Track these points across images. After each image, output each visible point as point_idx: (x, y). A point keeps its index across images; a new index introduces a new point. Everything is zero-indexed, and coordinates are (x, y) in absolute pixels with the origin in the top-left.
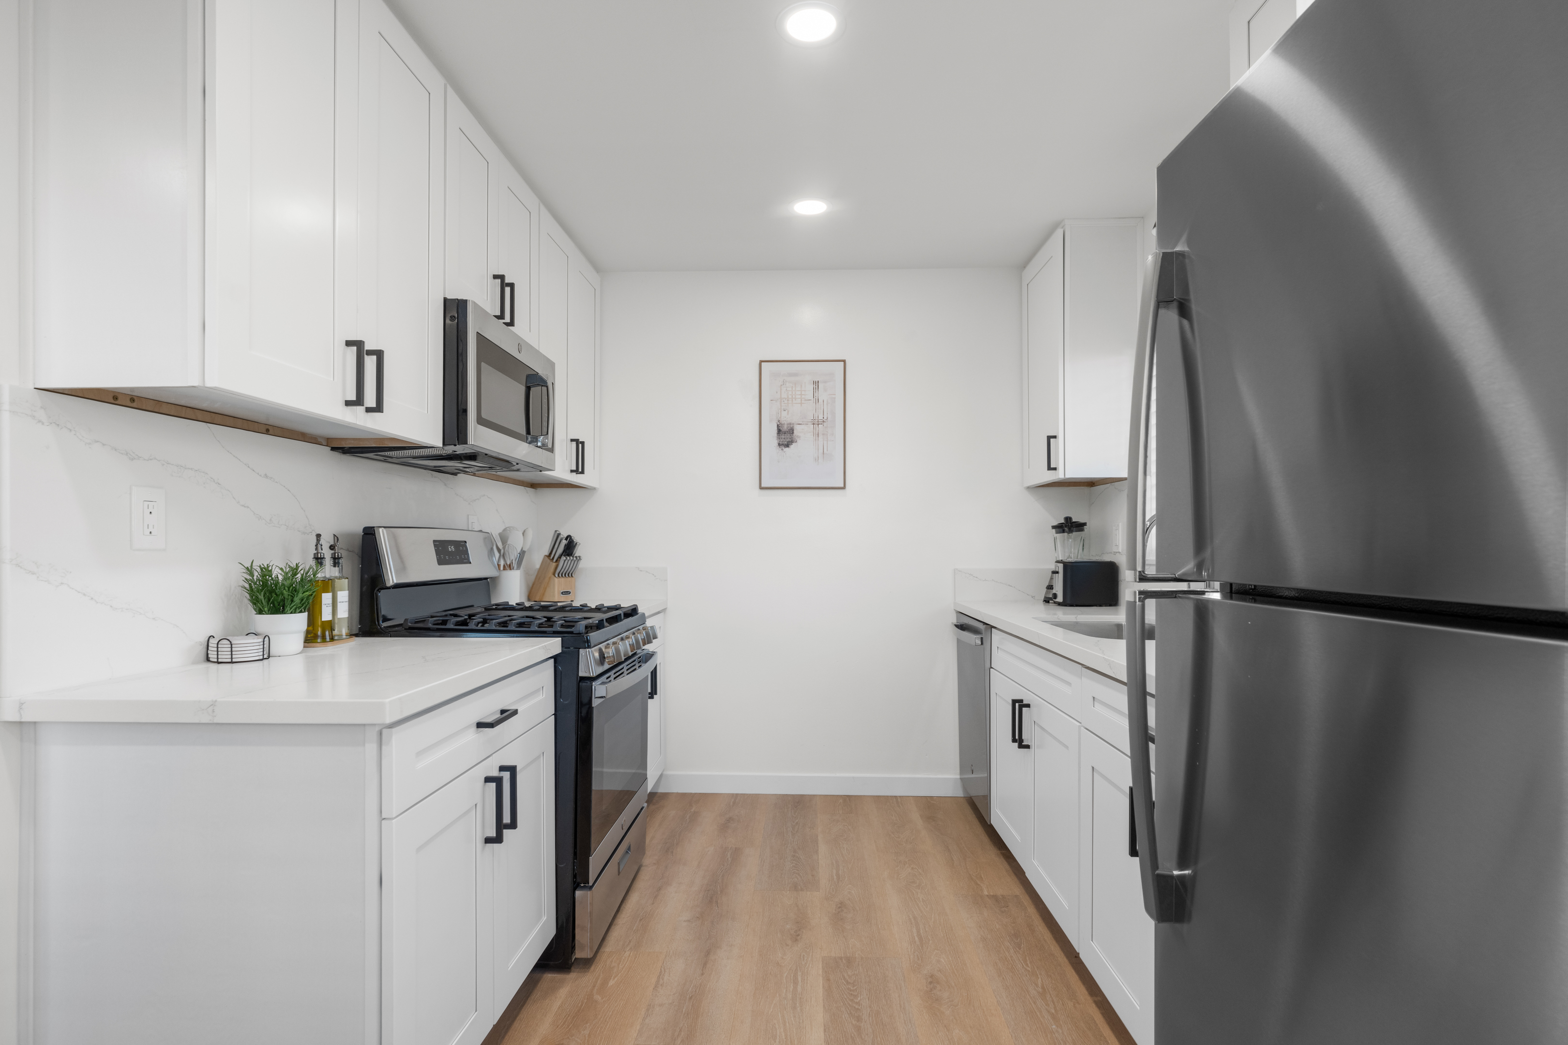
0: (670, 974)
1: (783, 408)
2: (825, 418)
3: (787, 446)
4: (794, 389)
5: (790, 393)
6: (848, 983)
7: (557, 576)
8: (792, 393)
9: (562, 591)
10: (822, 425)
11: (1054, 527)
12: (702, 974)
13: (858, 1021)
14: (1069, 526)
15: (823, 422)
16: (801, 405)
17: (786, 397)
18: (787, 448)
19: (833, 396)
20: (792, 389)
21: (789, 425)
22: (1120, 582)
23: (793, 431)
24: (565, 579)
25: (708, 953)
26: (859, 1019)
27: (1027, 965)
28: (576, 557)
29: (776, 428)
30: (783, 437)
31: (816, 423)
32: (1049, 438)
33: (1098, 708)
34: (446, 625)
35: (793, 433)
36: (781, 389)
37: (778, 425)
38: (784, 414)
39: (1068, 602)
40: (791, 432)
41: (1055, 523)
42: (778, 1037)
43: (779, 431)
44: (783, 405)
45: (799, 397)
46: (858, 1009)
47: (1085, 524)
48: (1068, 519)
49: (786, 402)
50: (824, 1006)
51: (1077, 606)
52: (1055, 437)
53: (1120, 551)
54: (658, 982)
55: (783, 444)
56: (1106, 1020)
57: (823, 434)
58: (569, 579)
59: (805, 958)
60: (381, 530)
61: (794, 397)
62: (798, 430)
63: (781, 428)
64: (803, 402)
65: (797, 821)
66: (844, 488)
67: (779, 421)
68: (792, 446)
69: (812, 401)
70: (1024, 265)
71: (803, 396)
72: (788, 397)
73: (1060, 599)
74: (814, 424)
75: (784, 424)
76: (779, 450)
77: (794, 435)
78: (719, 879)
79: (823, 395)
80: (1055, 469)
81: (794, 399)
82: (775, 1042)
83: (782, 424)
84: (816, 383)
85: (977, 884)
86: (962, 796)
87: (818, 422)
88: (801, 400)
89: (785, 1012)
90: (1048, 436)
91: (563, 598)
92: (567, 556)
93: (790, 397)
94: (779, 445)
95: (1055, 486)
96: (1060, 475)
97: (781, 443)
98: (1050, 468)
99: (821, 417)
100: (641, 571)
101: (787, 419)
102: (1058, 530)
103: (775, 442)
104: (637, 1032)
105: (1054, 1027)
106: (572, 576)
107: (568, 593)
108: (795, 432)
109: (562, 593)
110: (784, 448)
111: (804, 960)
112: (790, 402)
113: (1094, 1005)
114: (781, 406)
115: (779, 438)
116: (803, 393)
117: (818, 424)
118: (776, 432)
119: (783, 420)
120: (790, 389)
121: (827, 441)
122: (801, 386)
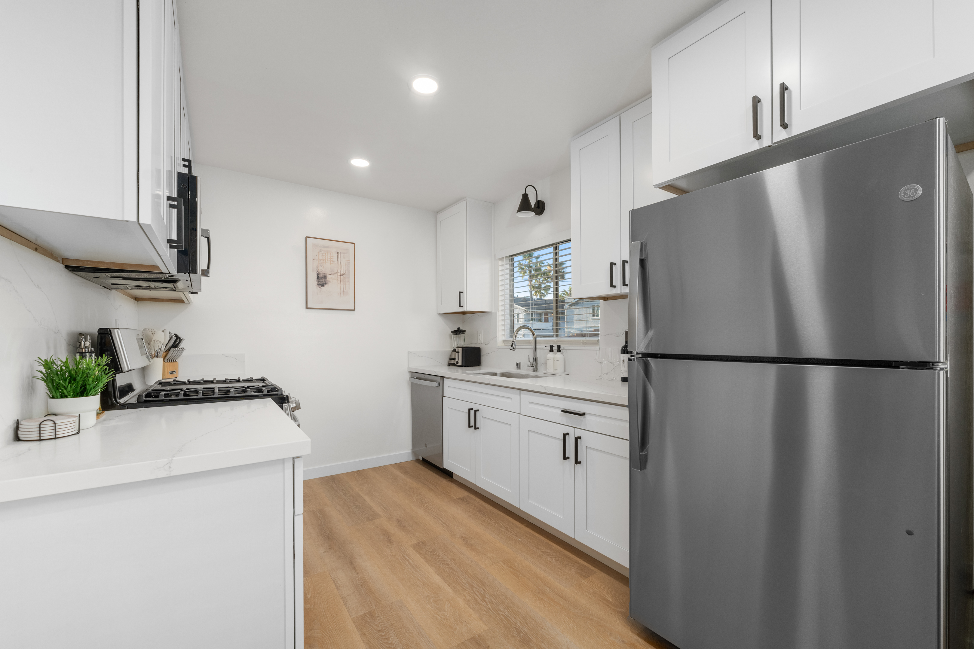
0: (339, 580)
1: (320, 264)
2: (344, 272)
3: (323, 285)
4: (326, 255)
5: (324, 257)
6: (431, 552)
7: (166, 361)
8: (326, 257)
9: (170, 372)
10: (342, 276)
11: (452, 332)
12: (358, 573)
13: (448, 565)
14: (458, 332)
15: (343, 274)
16: (331, 264)
17: (322, 259)
18: (323, 287)
19: (349, 261)
20: (325, 254)
21: (324, 275)
22: (482, 356)
23: (326, 277)
24: (172, 363)
25: (351, 563)
26: (448, 564)
27: (493, 521)
28: (181, 348)
29: (316, 275)
30: (320, 280)
31: (339, 274)
32: (460, 293)
33: (532, 406)
34: (179, 396)
35: (326, 279)
36: (319, 254)
37: (317, 274)
38: (321, 268)
39: (464, 365)
40: (325, 278)
41: (453, 330)
42: (420, 586)
43: (318, 277)
44: (320, 263)
45: (330, 259)
46: (444, 561)
47: (465, 331)
48: (459, 328)
49: (322, 261)
50: (429, 565)
51: (467, 366)
52: (462, 292)
53: (482, 342)
54: (336, 586)
55: (320, 285)
56: (534, 531)
57: (343, 281)
58: (175, 363)
59: (402, 549)
60: (116, 330)
61: (326, 259)
62: (329, 277)
63: (319, 276)
64: (332, 262)
65: (341, 488)
66: (354, 310)
67: (318, 272)
68: (326, 286)
69: (337, 263)
70: (437, 212)
71: (332, 260)
72: (323, 259)
73: (460, 364)
74: (338, 275)
75: (321, 274)
76: (318, 287)
77: (327, 280)
78: (324, 527)
79: (343, 260)
80: (462, 306)
81: (326, 261)
82: (421, 588)
83: (320, 274)
84: (339, 253)
85: (449, 495)
86: (412, 460)
87: (340, 274)
88: (331, 261)
89: (414, 574)
90: (459, 292)
91: (171, 376)
92: (175, 348)
93: (324, 259)
94: (318, 284)
95: (459, 314)
96: (465, 309)
97: (319, 284)
98: (460, 306)
99: (342, 272)
100: (226, 356)
101: (322, 270)
102: (454, 333)
103: (316, 283)
104: (347, 612)
105: (519, 539)
106: (176, 361)
107: (174, 372)
108: (327, 278)
109: (170, 373)
110: (321, 287)
111: (402, 550)
112: (324, 262)
113: (525, 527)
114: (319, 263)
115: (318, 281)
116: (332, 258)
117: (340, 275)
118: (316, 277)
119: (320, 271)
120: (324, 255)
121: (345, 285)
122: (331, 254)
